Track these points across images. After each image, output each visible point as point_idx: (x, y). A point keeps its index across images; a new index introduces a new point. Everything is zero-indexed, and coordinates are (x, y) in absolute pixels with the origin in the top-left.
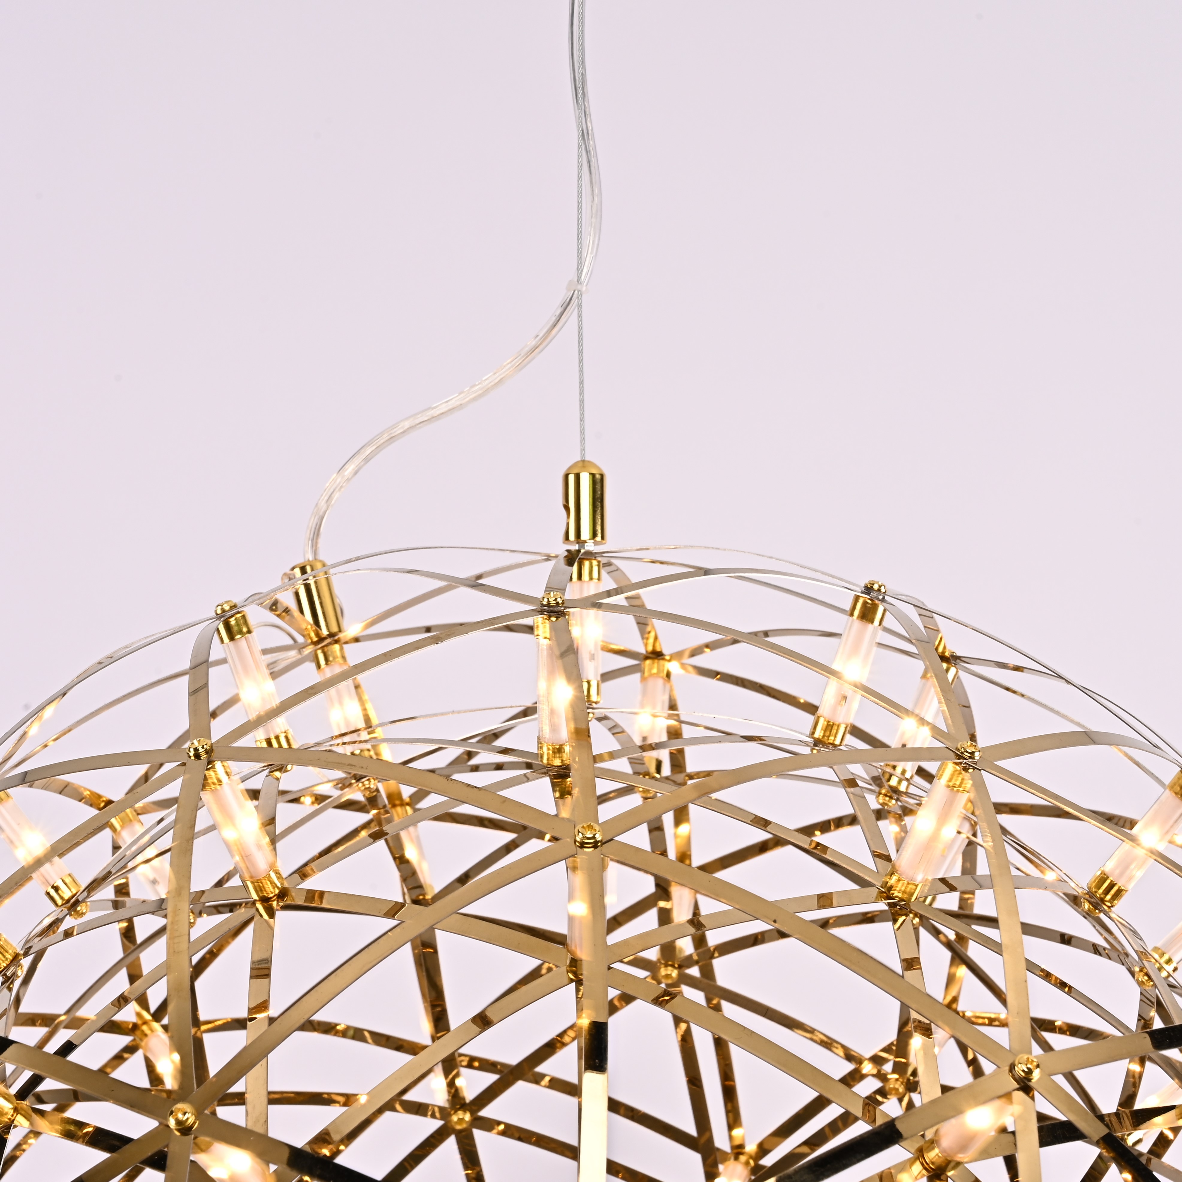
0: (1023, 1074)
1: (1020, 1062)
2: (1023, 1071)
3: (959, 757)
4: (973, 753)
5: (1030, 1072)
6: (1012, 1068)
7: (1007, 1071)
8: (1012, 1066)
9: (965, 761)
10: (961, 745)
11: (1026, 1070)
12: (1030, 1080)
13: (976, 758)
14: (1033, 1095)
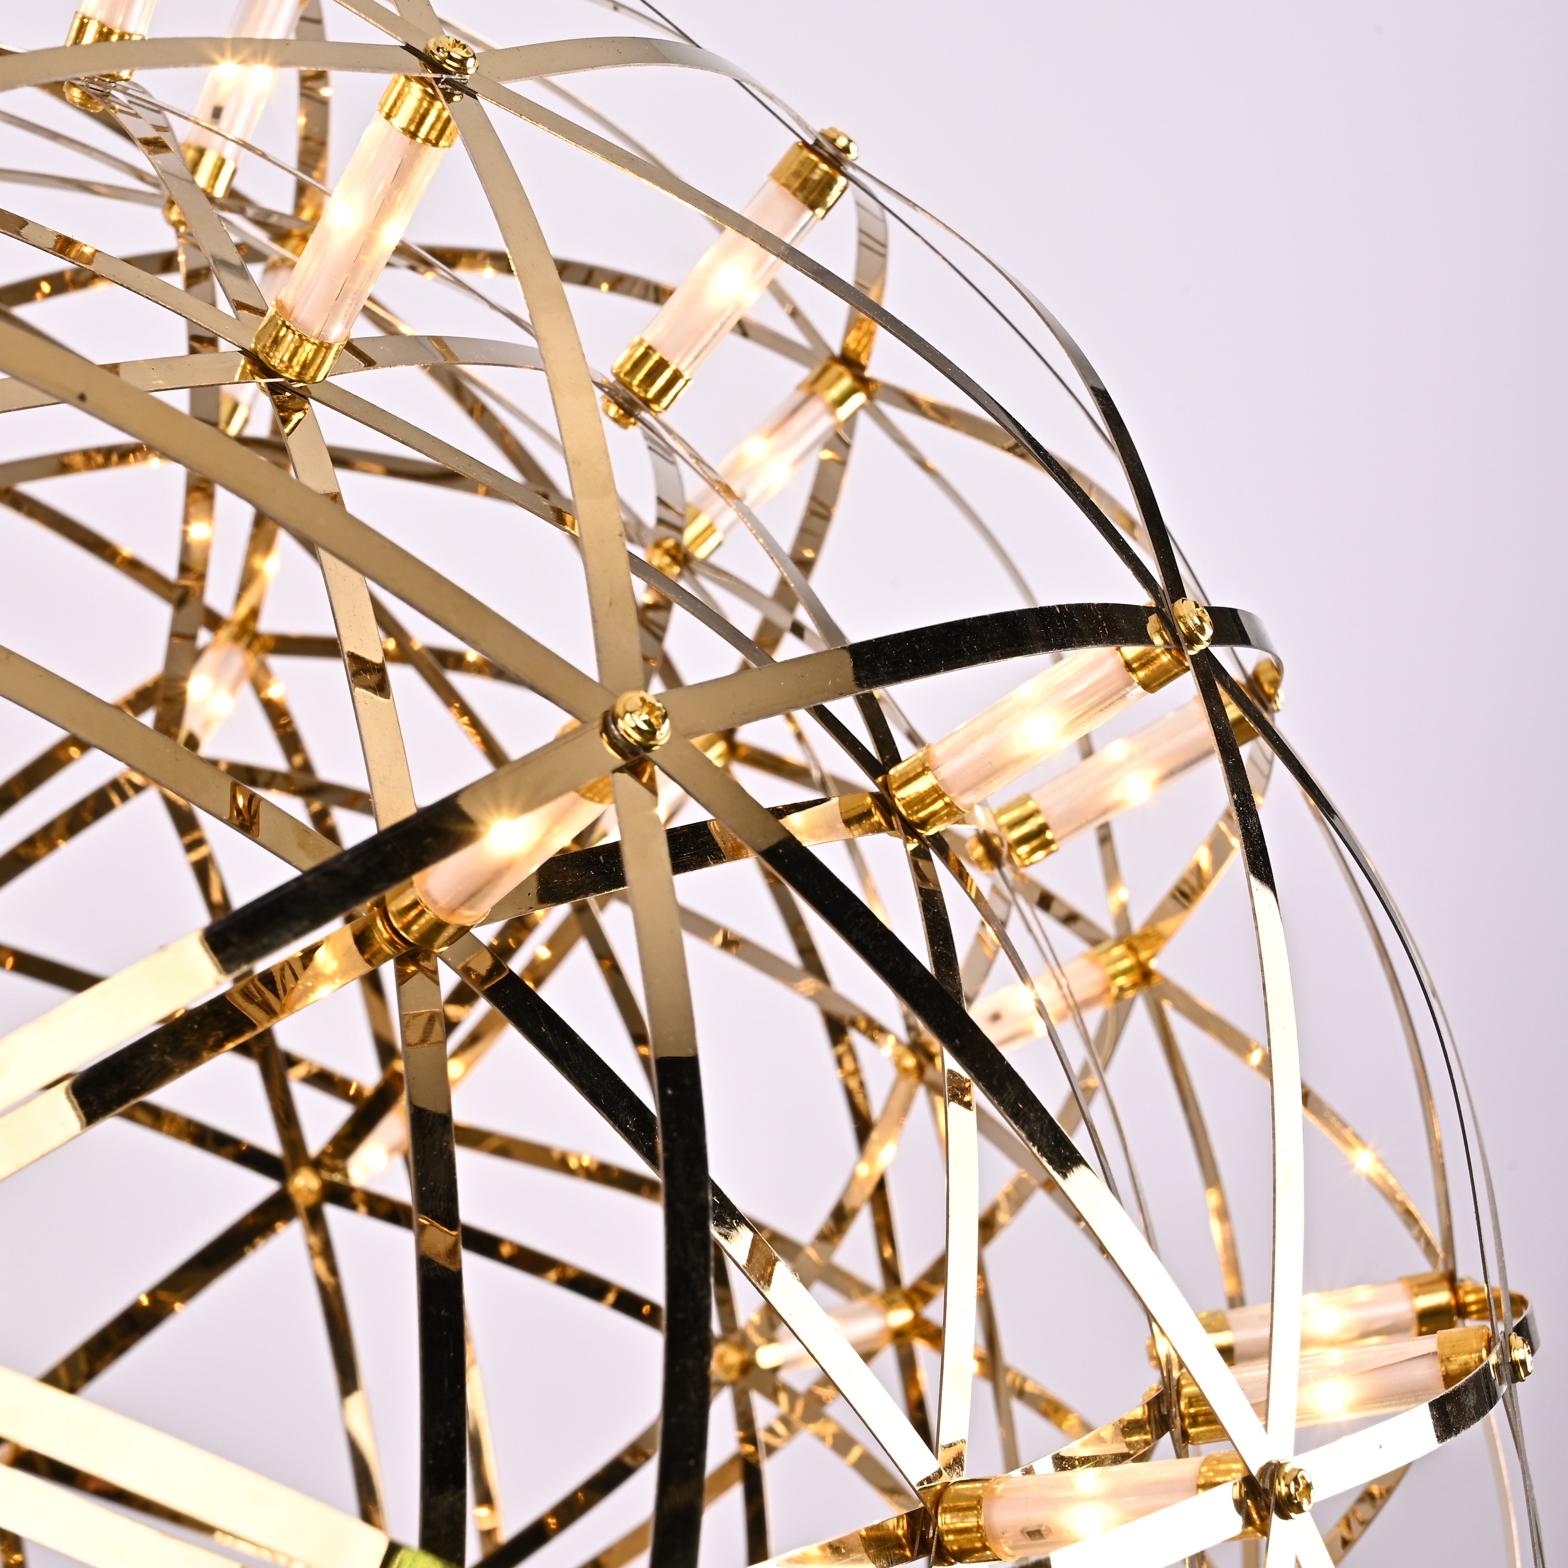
0: (637, 737)
1: (629, 708)
2: (637, 728)
3: (437, 67)
4: (463, 61)
5: (651, 733)
6: (609, 720)
7: (598, 730)
8: (610, 719)
9: (444, 76)
10: (435, 44)
11: (645, 727)
12: (649, 748)
13: (469, 72)
14: (652, 778)
